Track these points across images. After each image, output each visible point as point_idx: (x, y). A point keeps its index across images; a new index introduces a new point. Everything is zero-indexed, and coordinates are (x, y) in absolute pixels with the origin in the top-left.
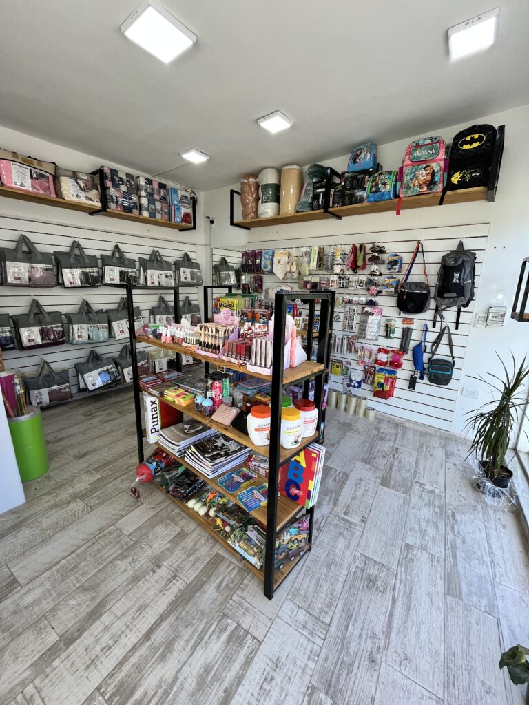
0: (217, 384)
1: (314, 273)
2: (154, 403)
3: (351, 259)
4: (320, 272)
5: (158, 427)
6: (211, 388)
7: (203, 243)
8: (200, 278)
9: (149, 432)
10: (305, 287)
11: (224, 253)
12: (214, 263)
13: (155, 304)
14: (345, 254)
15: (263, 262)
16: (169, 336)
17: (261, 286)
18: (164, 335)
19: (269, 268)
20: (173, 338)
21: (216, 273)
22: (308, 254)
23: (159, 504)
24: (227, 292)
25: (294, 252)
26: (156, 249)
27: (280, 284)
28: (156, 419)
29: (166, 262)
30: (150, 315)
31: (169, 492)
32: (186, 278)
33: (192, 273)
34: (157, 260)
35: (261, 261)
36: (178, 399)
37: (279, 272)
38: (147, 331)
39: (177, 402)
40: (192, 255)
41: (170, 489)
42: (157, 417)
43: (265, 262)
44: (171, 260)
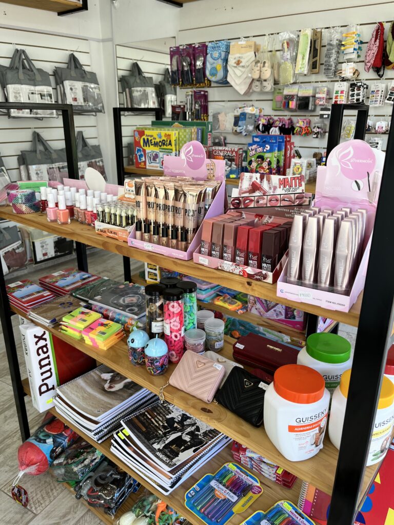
0: (174, 307)
1: (301, 79)
2: (40, 338)
3: (375, 49)
4: (313, 78)
5: (52, 381)
6: (160, 316)
7: (101, 37)
8: (99, 100)
9: (35, 390)
10: (286, 106)
11: (136, 55)
12: (121, 73)
13: (27, 146)
14: (362, 43)
15: (209, 66)
16: (62, 206)
17: (205, 109)
18: (51, 205)
19: (220, 74)
20: (71, 210)
21: (124, 90)
22: (293, 44)
23: (64, 516)
24: (154, 119)
25: (265, 43)
26: (19, 48)
27: (240, 104)
28: (47, 368)
29: (40, 70)
30: (20, 164)
31: (81, 496)
32: (75, 99)
33: (85, 90)
34: (24, 67)
35: (204, 63)
36: (91, 335)
37: (238, 81)
38: (15, 196)
39: (88, 341)
40: (82, 59)
41: (84, 492)
42: (49, 364)
43: (212, 64)
44: (48, 68)
